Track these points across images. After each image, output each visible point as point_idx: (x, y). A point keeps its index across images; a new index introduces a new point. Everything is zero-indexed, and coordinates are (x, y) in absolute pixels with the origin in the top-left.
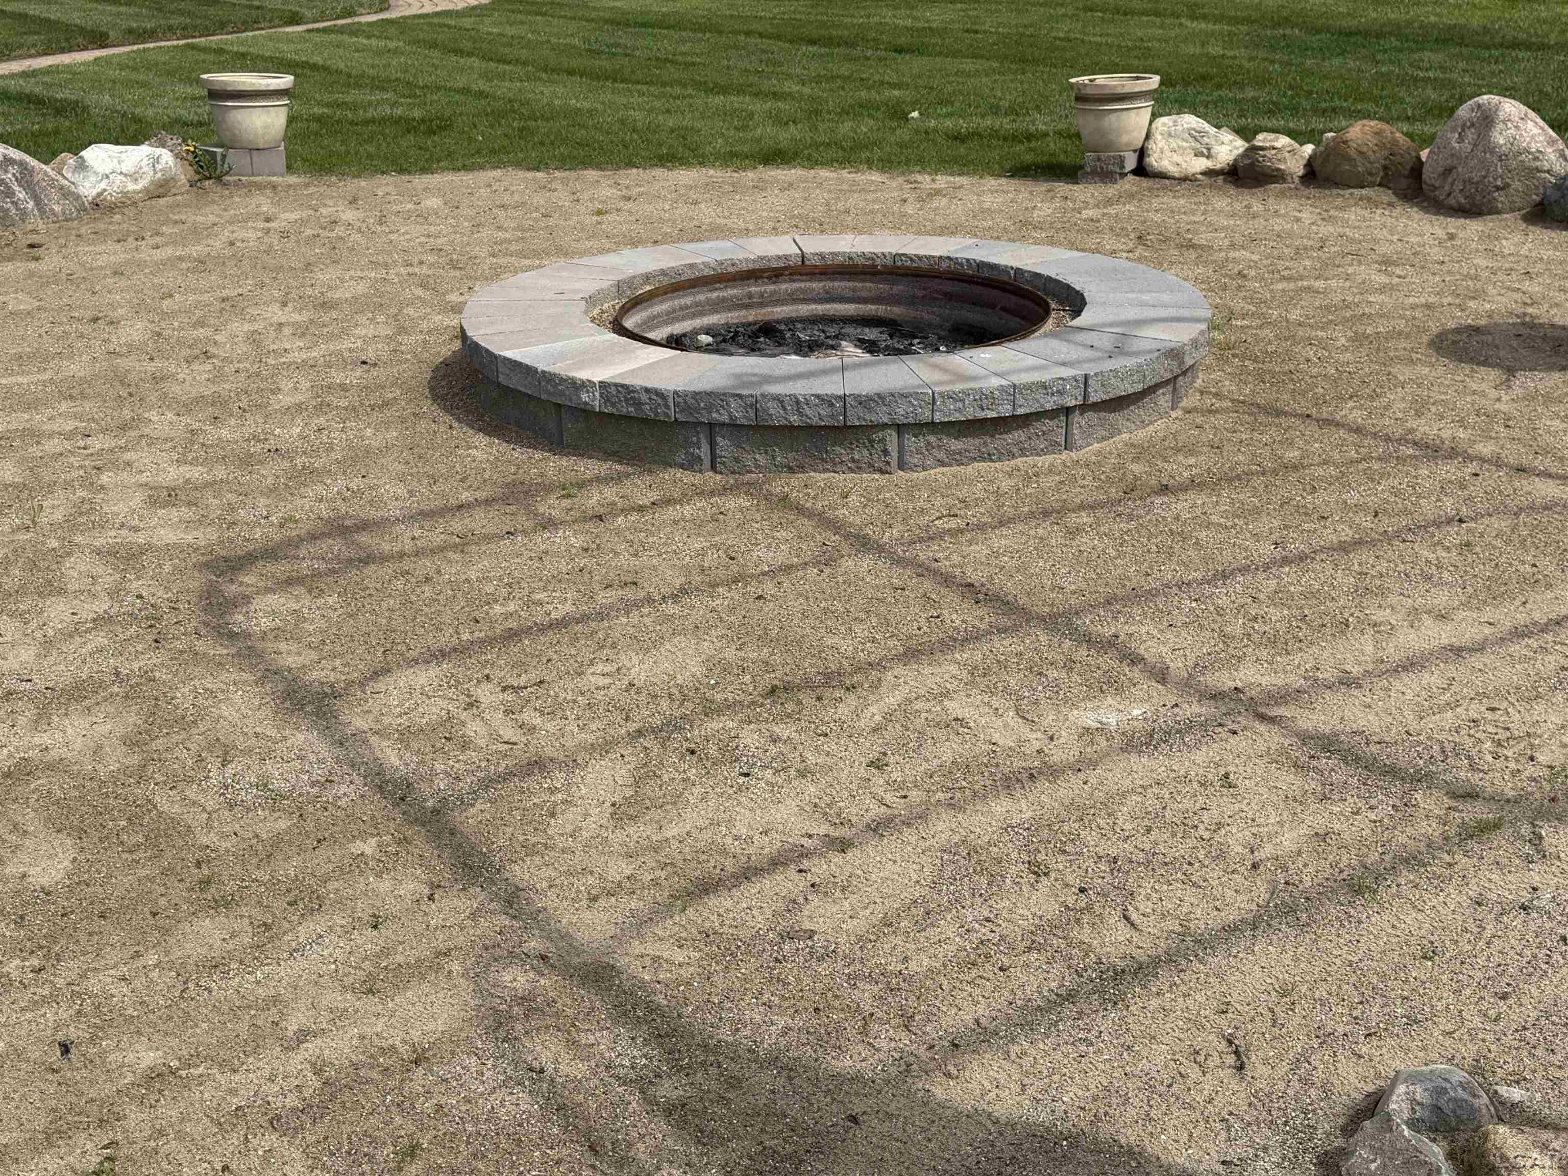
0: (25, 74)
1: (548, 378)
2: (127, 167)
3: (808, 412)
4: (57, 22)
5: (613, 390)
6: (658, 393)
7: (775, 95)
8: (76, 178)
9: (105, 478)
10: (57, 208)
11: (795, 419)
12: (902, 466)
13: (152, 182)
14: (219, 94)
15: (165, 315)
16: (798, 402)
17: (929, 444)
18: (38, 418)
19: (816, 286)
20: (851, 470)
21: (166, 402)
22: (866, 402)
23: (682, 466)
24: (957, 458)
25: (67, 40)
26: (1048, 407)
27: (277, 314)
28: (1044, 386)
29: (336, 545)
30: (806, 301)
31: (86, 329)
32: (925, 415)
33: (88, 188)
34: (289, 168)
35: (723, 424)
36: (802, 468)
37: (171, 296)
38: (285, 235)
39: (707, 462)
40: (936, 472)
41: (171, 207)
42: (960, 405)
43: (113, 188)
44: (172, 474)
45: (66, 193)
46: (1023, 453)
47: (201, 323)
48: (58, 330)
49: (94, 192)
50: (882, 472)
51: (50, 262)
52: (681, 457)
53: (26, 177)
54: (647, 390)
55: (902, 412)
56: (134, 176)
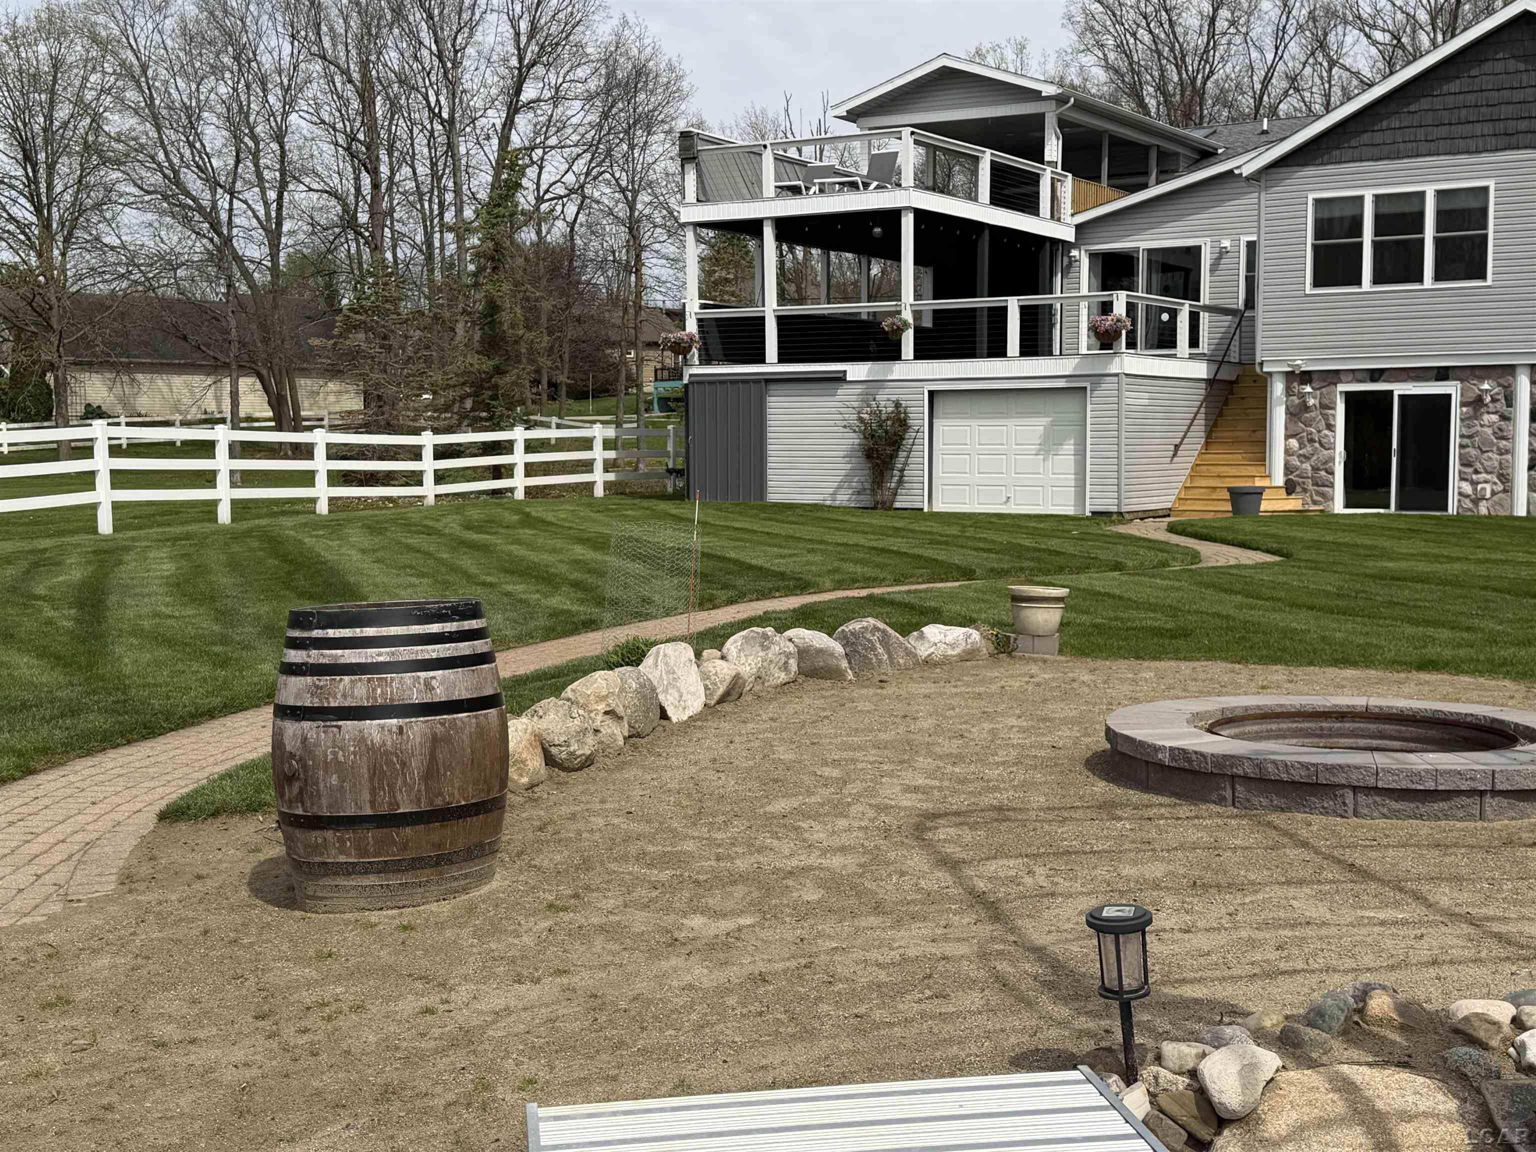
0: (909, 592)
1: (1141, 744)
2: (949, 639)
3: (1292, 771)
4: (942, 561)
5: (1176, 752)
6: (1202, 755)
7: (1468, 629)
8: (917, 644)
9: (884, 780)
10: (901, 661)
11: (1285, 777)
12: (1356, 814)
13: (964, 651)
14: (1017, 599)
15: (945, 718)
16: (1286, 765)
17: (1375, 802)
18: (859, 755)
19: (1373, 727)
20: (1321, 814)
21: (930, 754)
22: (1331, 769)
23: (1214, 802)
24: (1395, 814)
25: (946, 573)
26: (1463, 788)
27: (1013, 721)
28: (1459, 773)
29: (994, 815)
30: (1363, 737)
31: (898, 720)
32: (1371, 782)
33: (923, 651)
34: (1061, 652)
35: (1240, 776)
36: (1289, 810)
37: (954, 709)
38: (1038, 685)
39: (1230, 801)
40: (1381, 822)
41: (973, 667)
42: (1396, 778)
43: (939, 652)
44: (921, 781)
45: (909, 653)
46: (1447, 817)
47: (965, 723)
48: (883, 720)
49: (927, 653)
50: (1342, 817)
51: (889, 690)
52: (1214, 797)
53: (885, 641)
54: (1196, 752)
55: (1355, 778)
56: (952, 646)
